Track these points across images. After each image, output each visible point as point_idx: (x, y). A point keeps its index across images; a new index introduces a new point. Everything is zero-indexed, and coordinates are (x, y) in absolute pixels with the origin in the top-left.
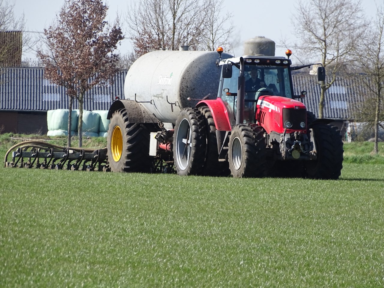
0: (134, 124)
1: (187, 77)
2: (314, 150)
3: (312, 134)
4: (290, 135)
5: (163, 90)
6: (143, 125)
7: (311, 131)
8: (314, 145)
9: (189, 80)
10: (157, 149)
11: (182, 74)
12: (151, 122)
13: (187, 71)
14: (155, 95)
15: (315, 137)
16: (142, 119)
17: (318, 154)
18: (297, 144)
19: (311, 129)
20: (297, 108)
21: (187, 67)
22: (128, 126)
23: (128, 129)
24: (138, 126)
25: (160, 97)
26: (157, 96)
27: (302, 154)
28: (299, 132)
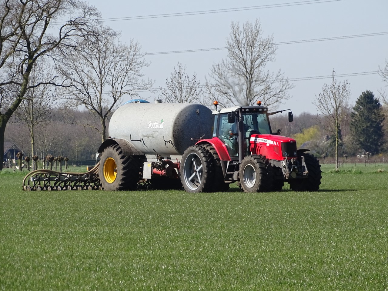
0: (126, 156)
1: (178, 123)
2: (307, 171)
3: (303, 160)
4: (289, 162)
5: (154, 131)
6: (132, 157)
7: (302, 158)
8: (306, 167)
9: (179, 125)
10: (152, 174)
11: (174, 121)
12: (138, 154)
13: (178, 118)
14: (145, 135)
15: (305, 162)
16: (131, 153)
17: (309, 174)
18: (294, 167)
19: (302, 157)
20: (292, 142)
21: (178, 116)
22: (122, 158)
23: (122, 160)
24: (129, 158)
25: (151, 137)
26: (148, 136)
27: (297, 174)
28: (295, 159)
